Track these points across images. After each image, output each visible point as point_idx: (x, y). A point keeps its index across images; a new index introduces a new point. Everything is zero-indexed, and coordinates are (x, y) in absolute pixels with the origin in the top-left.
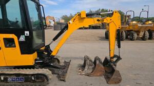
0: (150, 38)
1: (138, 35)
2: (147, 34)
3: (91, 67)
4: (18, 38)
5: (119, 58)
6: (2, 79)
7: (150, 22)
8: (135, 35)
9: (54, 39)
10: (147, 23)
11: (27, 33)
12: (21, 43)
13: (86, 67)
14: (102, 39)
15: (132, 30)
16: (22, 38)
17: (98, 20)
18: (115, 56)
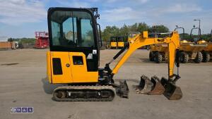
0: (204, 60)
1: (190, 56)
2: (201, 56)
3: (150, 86)
4: (86, 56)
5: (178, 77)
6: (70, 94)
7: (204, 42)
8: (187, 57)
9: (115, 58)
10: (200, 42)
11: (95, 51)
12: (88, 61)
13: (146, 86)
14: (145, 61)
15: (183, 51)
16: (90, 56)
17: (158, 40)
18: (174, 75)
